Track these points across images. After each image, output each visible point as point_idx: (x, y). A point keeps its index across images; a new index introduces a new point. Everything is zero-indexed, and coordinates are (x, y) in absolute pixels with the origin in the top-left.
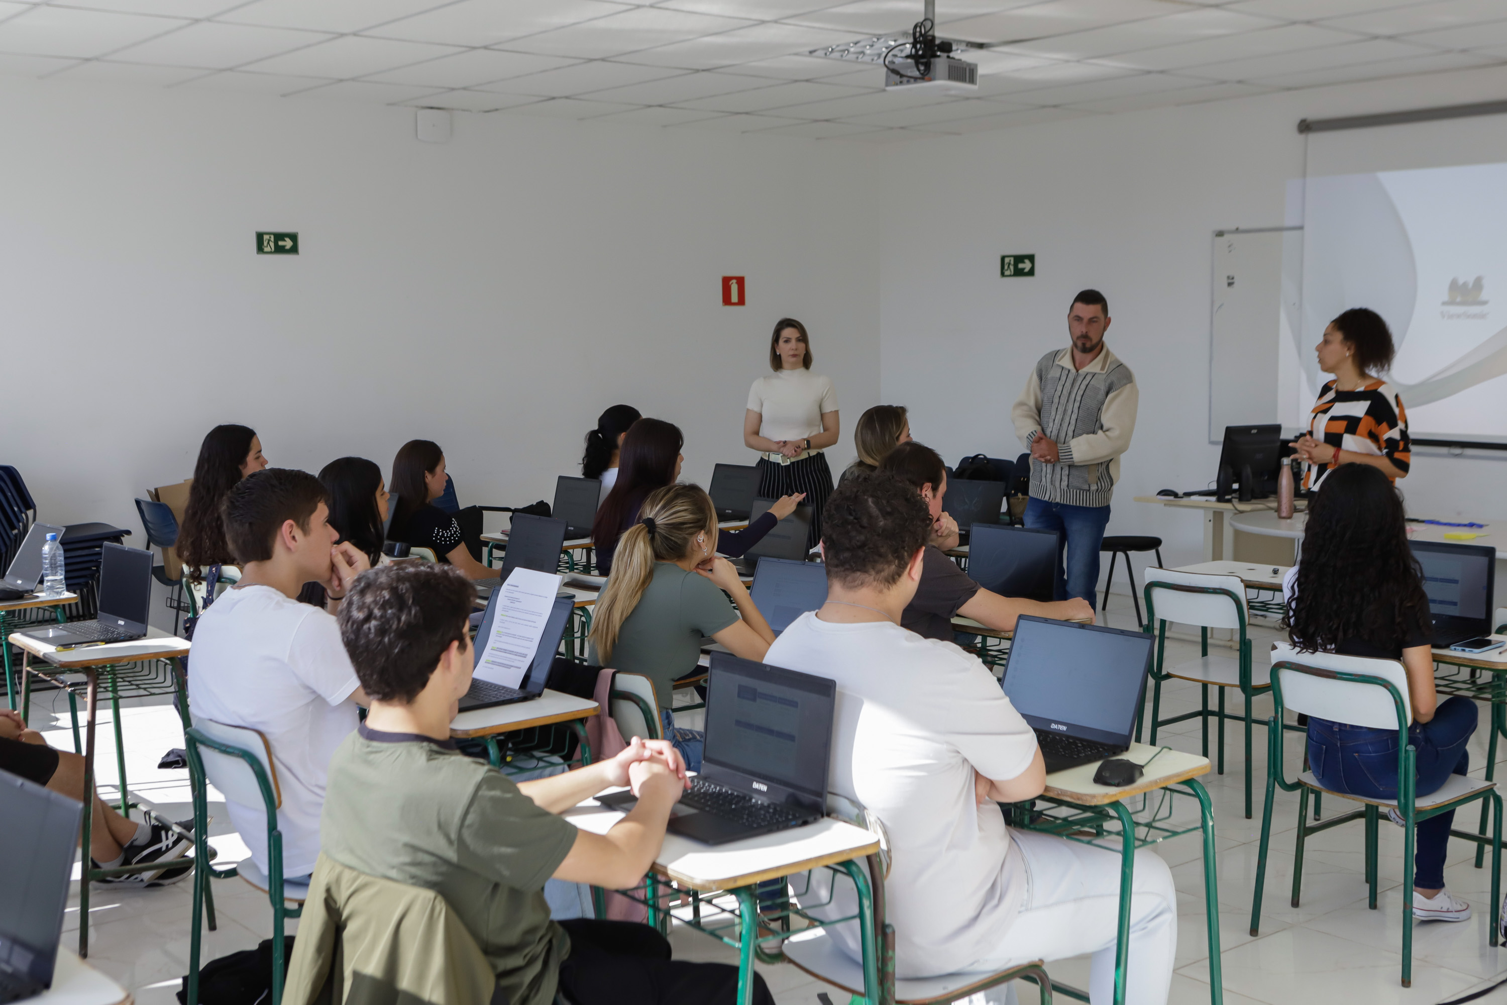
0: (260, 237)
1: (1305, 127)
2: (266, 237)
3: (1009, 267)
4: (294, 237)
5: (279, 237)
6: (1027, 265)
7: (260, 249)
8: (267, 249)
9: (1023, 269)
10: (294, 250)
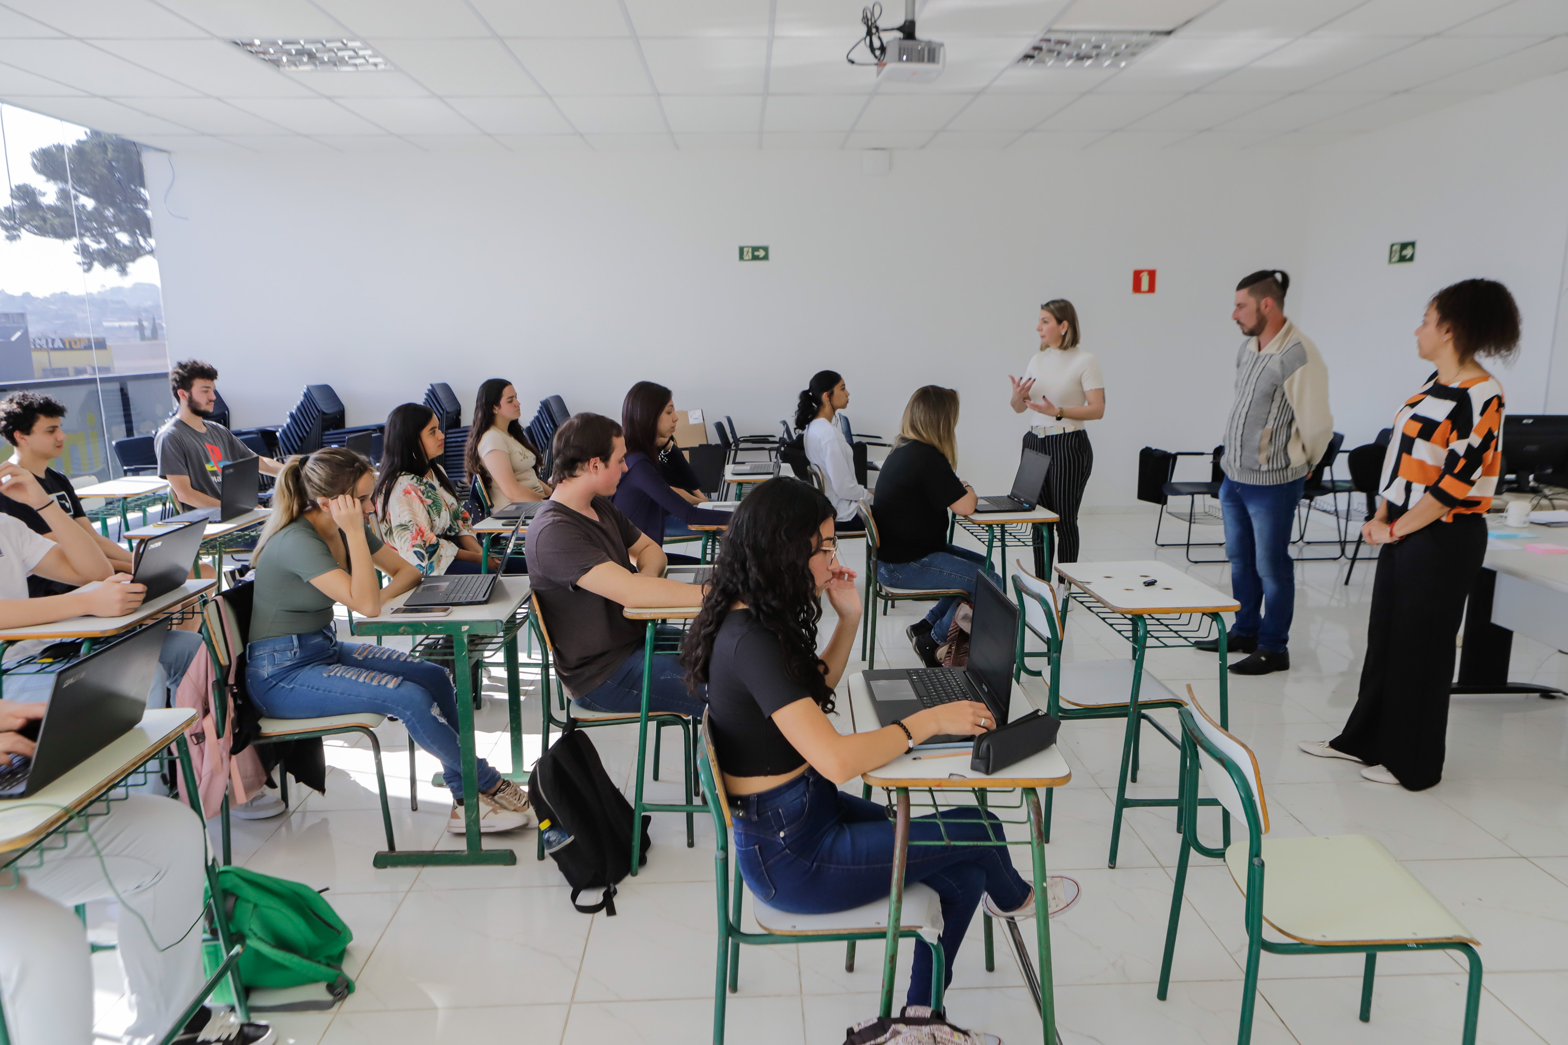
0: (741, 250)
2: (745, 250)
4: (766, 249)
5: (755, 249)
6: (1408, 252)
7: (741, 257)
8: (746, 258)
9: (1405, 256)
10: (766, 257)
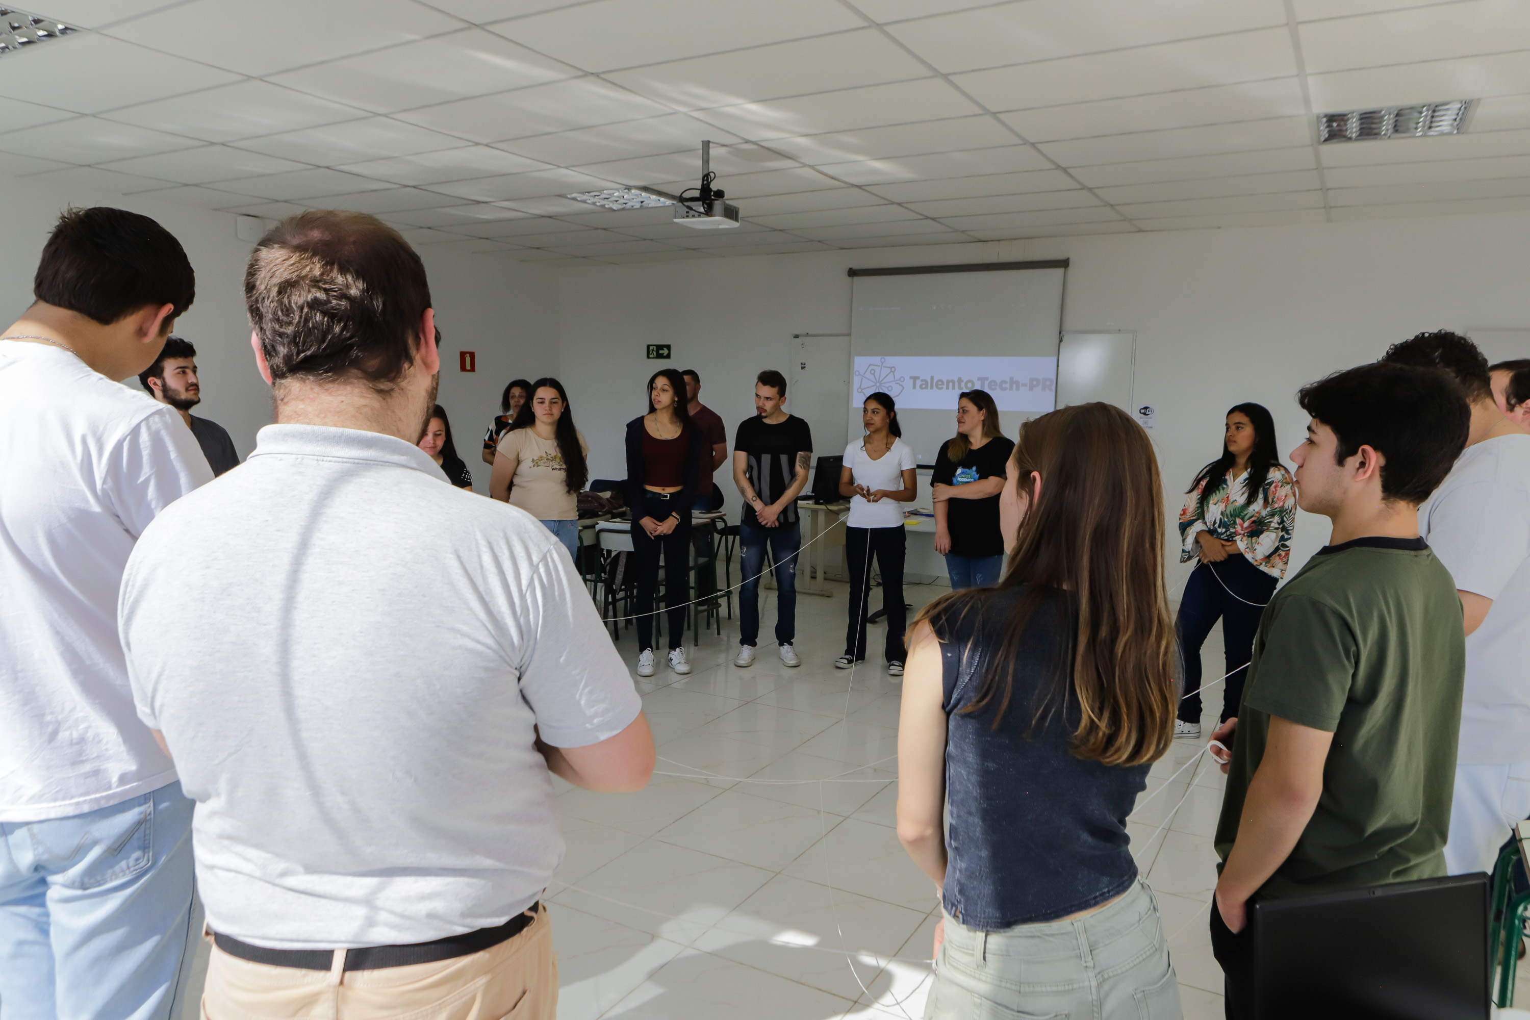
1: (852, 273)
3: (652, 352)
6: (665, 352)
9: (663, 354)
